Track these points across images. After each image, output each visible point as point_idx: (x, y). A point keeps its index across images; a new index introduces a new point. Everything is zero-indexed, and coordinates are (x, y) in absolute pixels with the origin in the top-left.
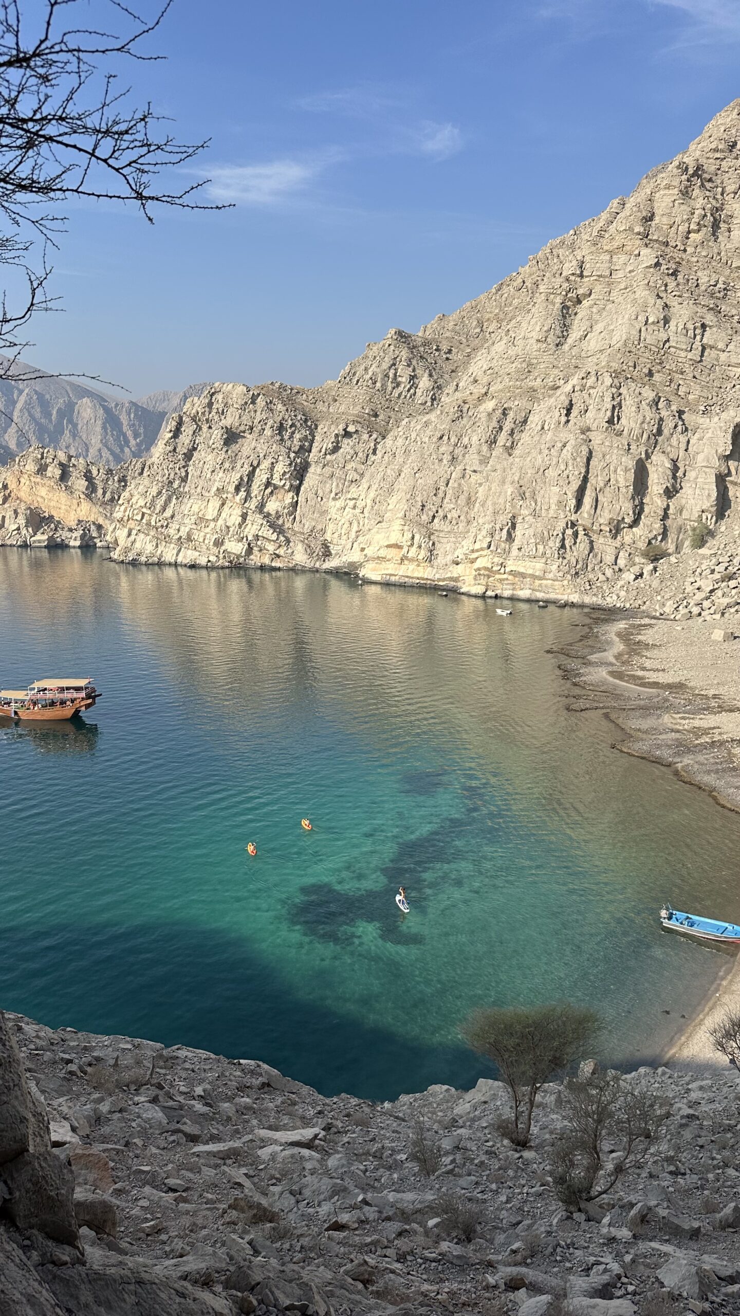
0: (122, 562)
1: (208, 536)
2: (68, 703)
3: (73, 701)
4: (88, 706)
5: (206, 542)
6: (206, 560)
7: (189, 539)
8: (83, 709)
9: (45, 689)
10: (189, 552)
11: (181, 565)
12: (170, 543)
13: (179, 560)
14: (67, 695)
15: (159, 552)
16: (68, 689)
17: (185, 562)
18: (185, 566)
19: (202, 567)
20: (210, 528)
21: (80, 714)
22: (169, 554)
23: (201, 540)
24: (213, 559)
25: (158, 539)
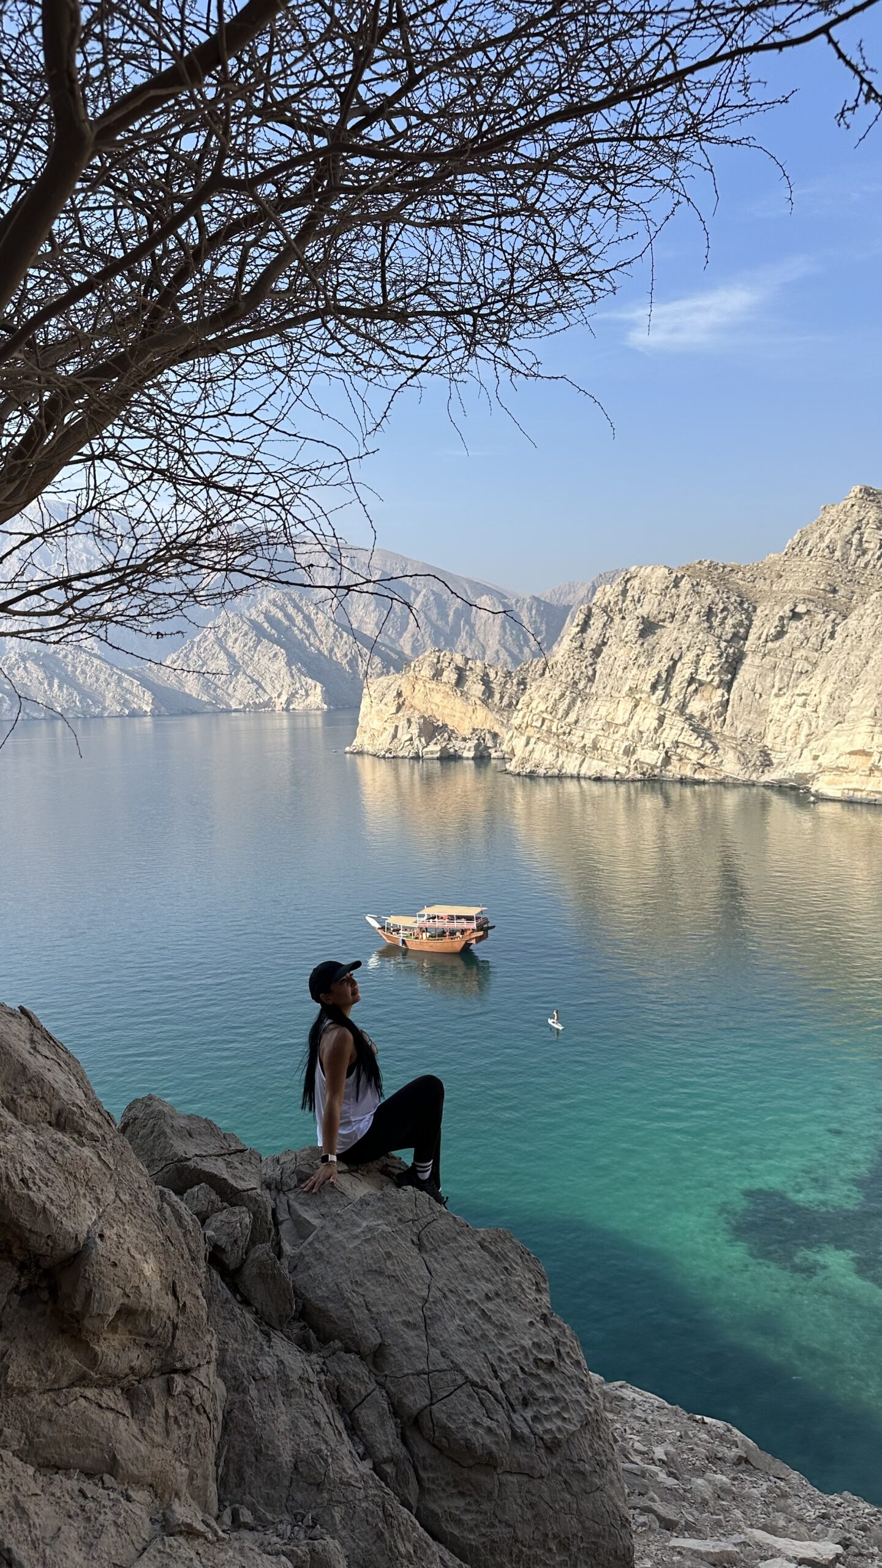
0: (519, 774)
1: (617, 743)
2: (458, 934)
3: (463, 932)
4: (479, 939)
5: (615, 750)
6: (614, 771)
7: (595, 747)
8: (473, 941)
9: (434, 918)
10: (595, 762)
11: (585, 778)
12: (573, 752)
13: (582, 773)
14: (456, 925)
15: (560, 763)
16: (459, 917)
17: (589, 774)
18: (590, 778)
19: (610, 780)
20: (619, 734)
21: (471, 947)
22: (572, 765)
23: (609, 748)
24: (622, 770)
25: (559, 747)
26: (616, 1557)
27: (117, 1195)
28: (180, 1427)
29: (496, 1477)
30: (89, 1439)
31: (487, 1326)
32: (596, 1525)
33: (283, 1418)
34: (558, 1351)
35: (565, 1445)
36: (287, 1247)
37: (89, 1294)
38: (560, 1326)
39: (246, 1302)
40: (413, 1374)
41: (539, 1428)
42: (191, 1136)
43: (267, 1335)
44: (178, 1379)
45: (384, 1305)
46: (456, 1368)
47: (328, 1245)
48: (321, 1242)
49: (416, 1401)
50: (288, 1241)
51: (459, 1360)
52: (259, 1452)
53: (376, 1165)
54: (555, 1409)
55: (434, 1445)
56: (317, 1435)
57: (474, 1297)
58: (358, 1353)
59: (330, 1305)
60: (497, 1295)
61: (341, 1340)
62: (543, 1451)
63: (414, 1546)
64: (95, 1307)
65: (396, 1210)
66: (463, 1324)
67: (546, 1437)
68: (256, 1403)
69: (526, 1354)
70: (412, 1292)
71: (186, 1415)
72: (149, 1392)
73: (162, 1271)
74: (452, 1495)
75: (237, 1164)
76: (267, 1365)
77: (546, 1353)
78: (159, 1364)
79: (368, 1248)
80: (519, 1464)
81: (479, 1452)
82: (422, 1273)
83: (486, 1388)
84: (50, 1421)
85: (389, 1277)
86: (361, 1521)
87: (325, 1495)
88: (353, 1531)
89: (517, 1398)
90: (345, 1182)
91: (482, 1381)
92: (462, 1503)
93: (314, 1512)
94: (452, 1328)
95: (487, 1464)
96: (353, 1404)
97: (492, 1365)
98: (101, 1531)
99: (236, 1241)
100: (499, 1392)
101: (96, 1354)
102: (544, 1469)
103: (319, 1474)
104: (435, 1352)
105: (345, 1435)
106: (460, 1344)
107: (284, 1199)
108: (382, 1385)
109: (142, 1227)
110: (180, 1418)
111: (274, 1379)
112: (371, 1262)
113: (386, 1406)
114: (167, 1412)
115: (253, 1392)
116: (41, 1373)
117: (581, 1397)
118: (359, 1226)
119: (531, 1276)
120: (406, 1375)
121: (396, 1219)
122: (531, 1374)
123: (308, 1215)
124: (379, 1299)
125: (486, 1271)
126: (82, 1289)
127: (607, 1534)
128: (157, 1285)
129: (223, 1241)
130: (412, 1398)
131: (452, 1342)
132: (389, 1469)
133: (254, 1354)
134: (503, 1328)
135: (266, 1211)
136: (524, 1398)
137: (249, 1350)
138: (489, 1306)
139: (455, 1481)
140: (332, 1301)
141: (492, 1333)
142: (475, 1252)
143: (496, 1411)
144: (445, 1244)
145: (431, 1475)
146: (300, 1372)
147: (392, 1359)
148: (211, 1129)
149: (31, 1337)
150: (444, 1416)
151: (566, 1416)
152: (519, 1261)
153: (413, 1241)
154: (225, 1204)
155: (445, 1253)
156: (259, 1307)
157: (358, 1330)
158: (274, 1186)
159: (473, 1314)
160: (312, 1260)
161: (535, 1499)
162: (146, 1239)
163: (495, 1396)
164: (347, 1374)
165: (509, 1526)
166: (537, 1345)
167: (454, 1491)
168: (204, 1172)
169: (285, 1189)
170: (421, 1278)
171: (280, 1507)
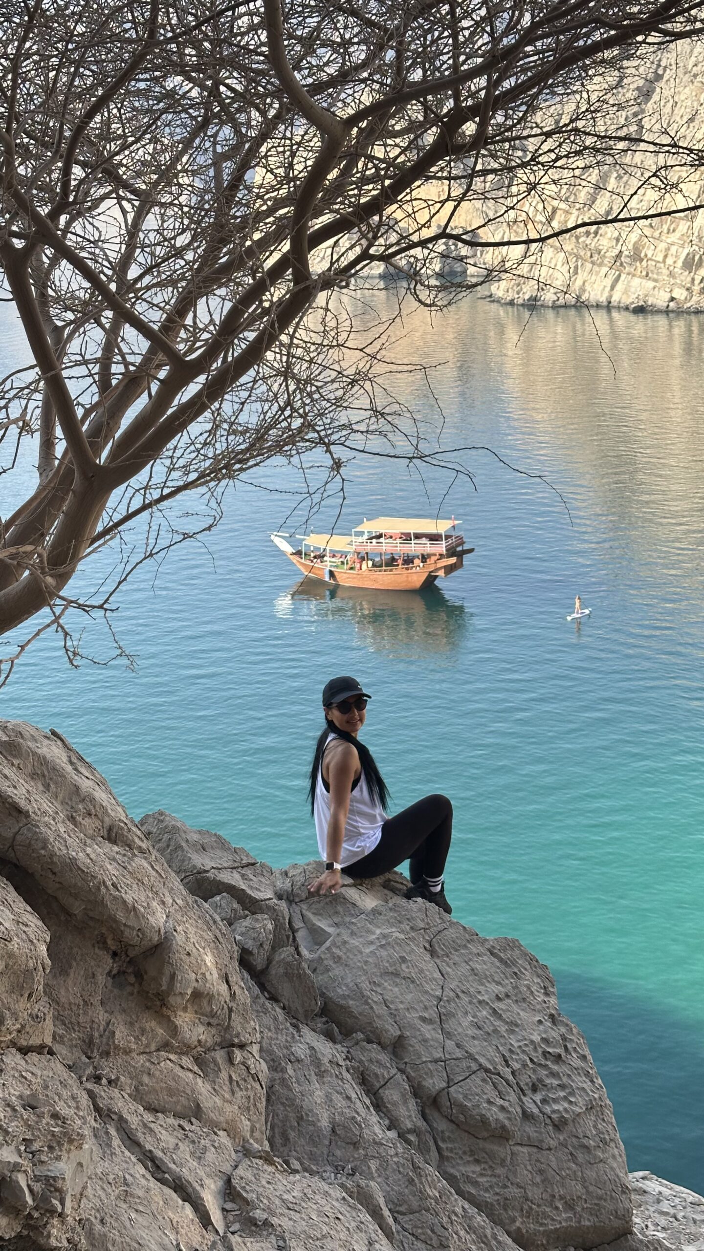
0: (511, 303)
1: (673, 249)
2: (417, 562)
3: (424, 558)
4: (450, 569)
5: (670, 261)
6: (667, 296)
7: (637, 256)
8: (441, 573)
9: (380, 536)
10: (636, 281)
11: (619, 308)
12: (601, 265)
13: (615, 298)
14: (414, 548)
15: (579, 283)
16: (418, 536)
17: (627, 301)
18: (627, 308)
19: (659, 311)
20: (678, 234)
21: (436, 582)
22: (598, 287)
23: (660, 258)
24: (680, 294)
25: (578, 257)
26: (617, 1217)
27: (174, 900)
28: (241, 1089)
29: (508, 1147)
30: (178, 1090)
31: (497, 1023)
32: (599, 1191)
33: (318, 1093)
34: (566, 1047)
35: (571, 1124)
36: (305, 952)
37: (173, 977)
38: (567, 1025)
39: (274, 998)
40: (431, 1062)
41: (548, 1109)
42: (204, 850)
43: (295, 1026)
44: (237, 1052)
45: (401, 1002)
46: (471, 1057)
47: (344, 950)
48: (338, 947)
49: (434, 1083)
50: (305, 947)
51: (473, 1050)
52: (300, 1119)
53: (379, 880)
54: (562, 1094)
55: (452, 1121)
56: (349, 1107)
57: (485, 998)
58: (379, 1044)
59: (351, 1002)
60: (507, 996)
61: (363, 1033)
62: (551, 1128)
63: (439, 1192)
64: (178, 987)
65: (408, 919)
66: (475, 1020)
67: (554, 1116)
68: (294, 1080)
69: (535, 1048)
70: (427, 992)
71: (245, 1081)
72: (215, 1061)
73: (217, 963)
74: (468, 1162)
75: (252, 877)
76: (300, 1050)
77: (554, 1047)
78: (219, 1040)
79: (384, 953)
80: (529, 1138)
81: (493, 1125)
82: (435, 976)
83: (499, 1074)
84: (149, 1074)
85: (404, 978)
86: (394, 1170)
87: (361, 1151)
88: (387, 1179)
89: (527, 1084)
90: (353, 894)
91: (495, 1068)
92: (478, 1169)
93: (353, 1164)
94: (465, 1024)
95: (501, 1137)
96: (378, 1085)
97: (503, 1055)
98: (205, 1149)
99: (261, 945)
100: (511, 1078)
101: (176, 1026)
102: (552, 1142)
103: (355, 1135)
104: (450, 1044)
105: (372, 1109)
106: (473, 1038)
107: (297, 909)
108: (402, 1071)
109: (197, 927)
110: (240, 1082)
111: (308, 1061)
112: (387, 965)
113: (407, 1087)
114: (230, 1077)
115: (290, 1071)
116: (137, 1038)
117: (587, 1085)
118: (374, 933)
119: (539, 980)
120: (424, 1062)
121: (408, 928)
122: (540, 1065)
123: (323, 924)
124: (397, 997)
125: (496, 975)
126: (167, 971)
127: (608, 1198)
128: (216, 975)
129: (250, 945)
130: (431, 1081)
131: (466, 1035)
132: (412, 1138)
133: (287, 1041)
134: (513, 1026)
135: (284, 919)
136: (534, 1085)
137: (282, 1038)
138: (499, 1006)
139: (471, 1151)
140: (353, 999)
141: (503, 1029)
142: (485, 958)
143: (508, 1093)
144: (456, 950)
145: (450, 1146)
146: (330, 1057)
147: (411, 1049)
148: (222, 844)
149: (124, 1011)
150: (461, 1096)
151: (573, 1099)
152: (528, 967)
153: (425, 948)
154: (247, 912)
155: (457, 958)
156: (286, 1003)
157: (378, 1023)
158: (289, 897)
159: (485, 1013)
160: (331, 963)
161: (543, 1166)
162: (201, 937)
163: (507, 1081)
164: (371, 1061)
165: (521, 1187)
166: (545, 1040)
167: (471, 1159)
168: (223, 883)
169: (297, 900)
170: (435, 979)
171: (323, 1160)
